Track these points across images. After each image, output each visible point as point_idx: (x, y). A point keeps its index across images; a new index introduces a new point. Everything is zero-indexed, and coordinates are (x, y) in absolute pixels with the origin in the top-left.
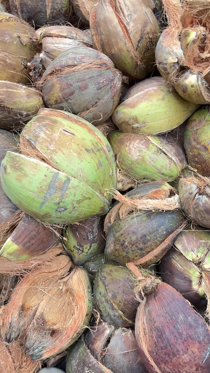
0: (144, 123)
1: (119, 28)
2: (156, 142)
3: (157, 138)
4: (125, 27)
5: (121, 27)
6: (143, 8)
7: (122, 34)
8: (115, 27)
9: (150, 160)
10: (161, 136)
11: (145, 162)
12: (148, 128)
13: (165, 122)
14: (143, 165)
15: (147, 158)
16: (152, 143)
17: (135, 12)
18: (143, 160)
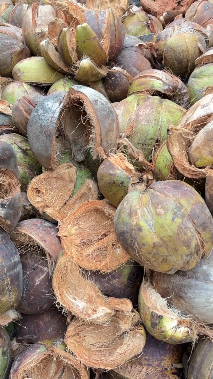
0: (23, 73)
1: (31, 21)
2: (26, 87)
3: (29, 86)
4: (35, 21)
5: (33, 21)
6: (51, 16)
7: (32, 24)
8: (29, 20)
9: (17, 94)
10: (31, 85)
11: (14, 94)
12: (24, 77)
13: (35, 75)
14: (12, 97)
15: (16, 92)
16: (24, 87)
17: (44, 16)
18: (13, 93)
